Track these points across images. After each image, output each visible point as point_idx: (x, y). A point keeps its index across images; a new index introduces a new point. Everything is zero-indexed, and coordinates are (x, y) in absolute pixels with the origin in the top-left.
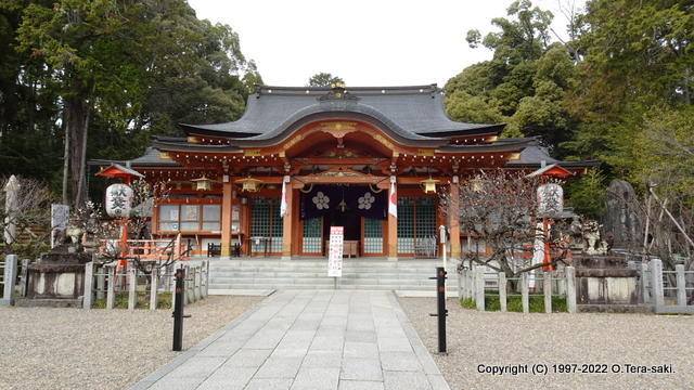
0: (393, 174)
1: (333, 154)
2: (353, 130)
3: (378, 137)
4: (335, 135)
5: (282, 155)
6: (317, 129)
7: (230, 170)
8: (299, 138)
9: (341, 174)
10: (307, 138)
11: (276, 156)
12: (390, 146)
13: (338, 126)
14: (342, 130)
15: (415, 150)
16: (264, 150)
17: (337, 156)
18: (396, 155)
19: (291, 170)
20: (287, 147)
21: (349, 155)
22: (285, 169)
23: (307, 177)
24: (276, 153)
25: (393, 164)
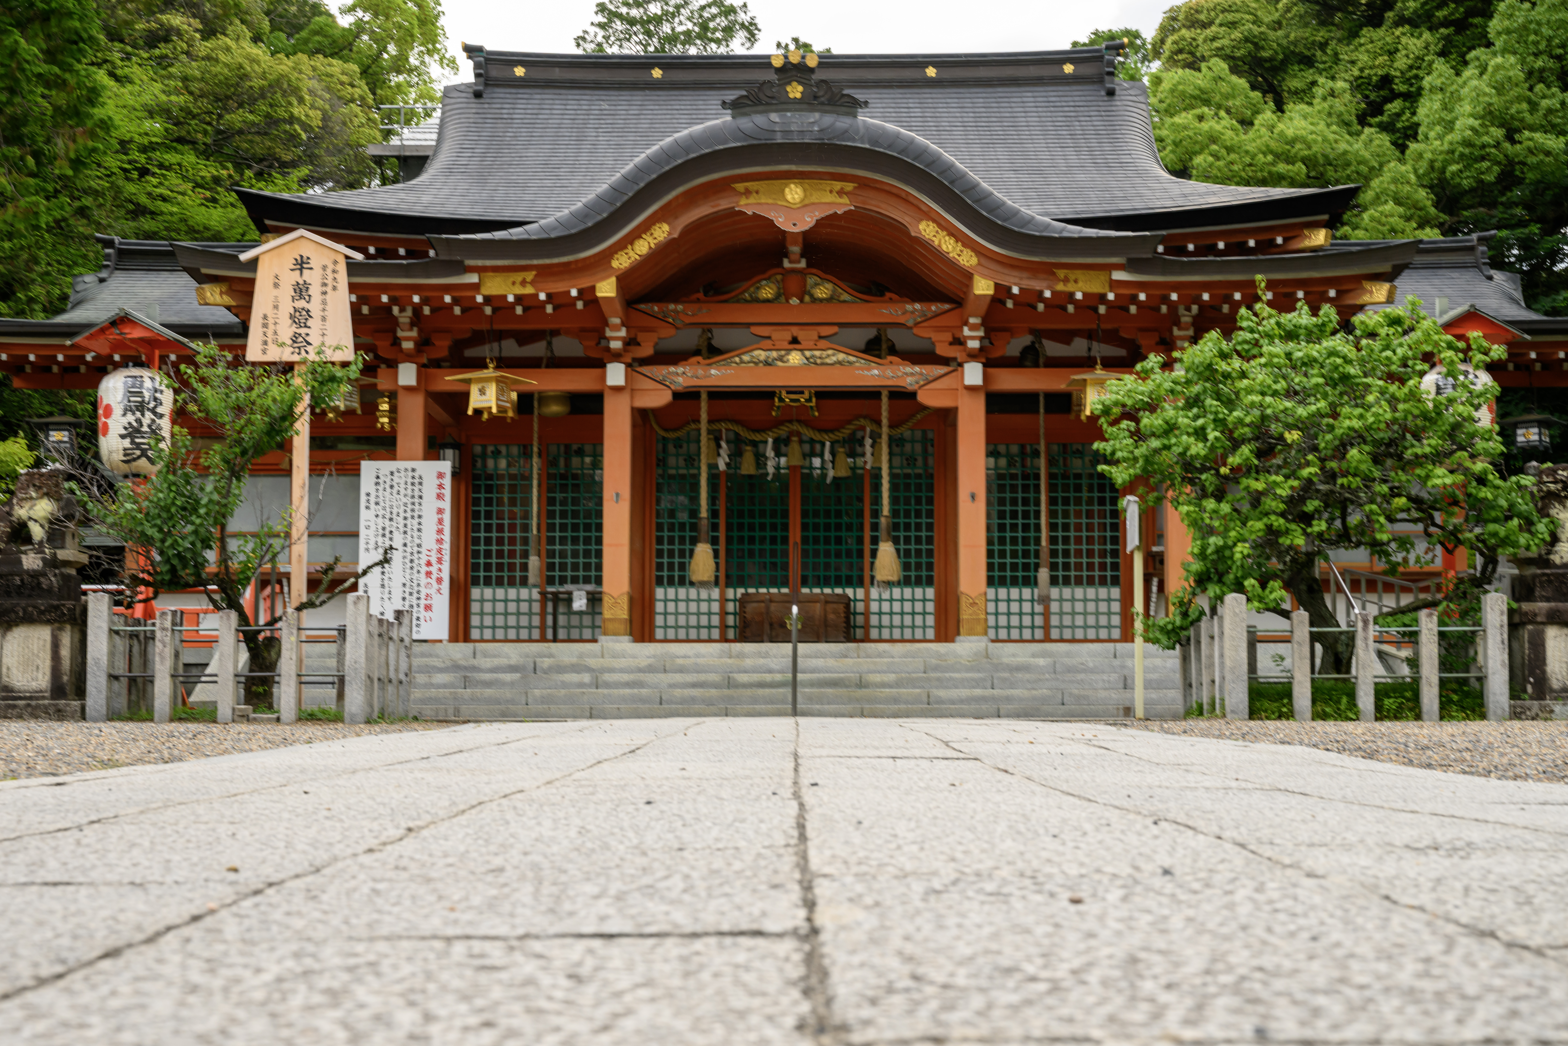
0: (973, 356)
1: (767, 292)
2: (843, 205)
3: (927, 230)
4: (782, 222)
5: (607, 289)
6: (723, 204)
7: (423, 344)
8: (661, 232)
9: (795, 358)
10: (687, 232)
11: (587, 294)
12: (967, 259)
13: (794, 193)
14: (805, 206)
15: (1048, 271)
16: (544, 273)
17: (783, 295)
18: (983, 287)
19: (630, 342)
20: (622, 262)
21: (822, 291)
22: (608, 340)
23: (680, 370)
24: (585, 283)
25: (972, 320)
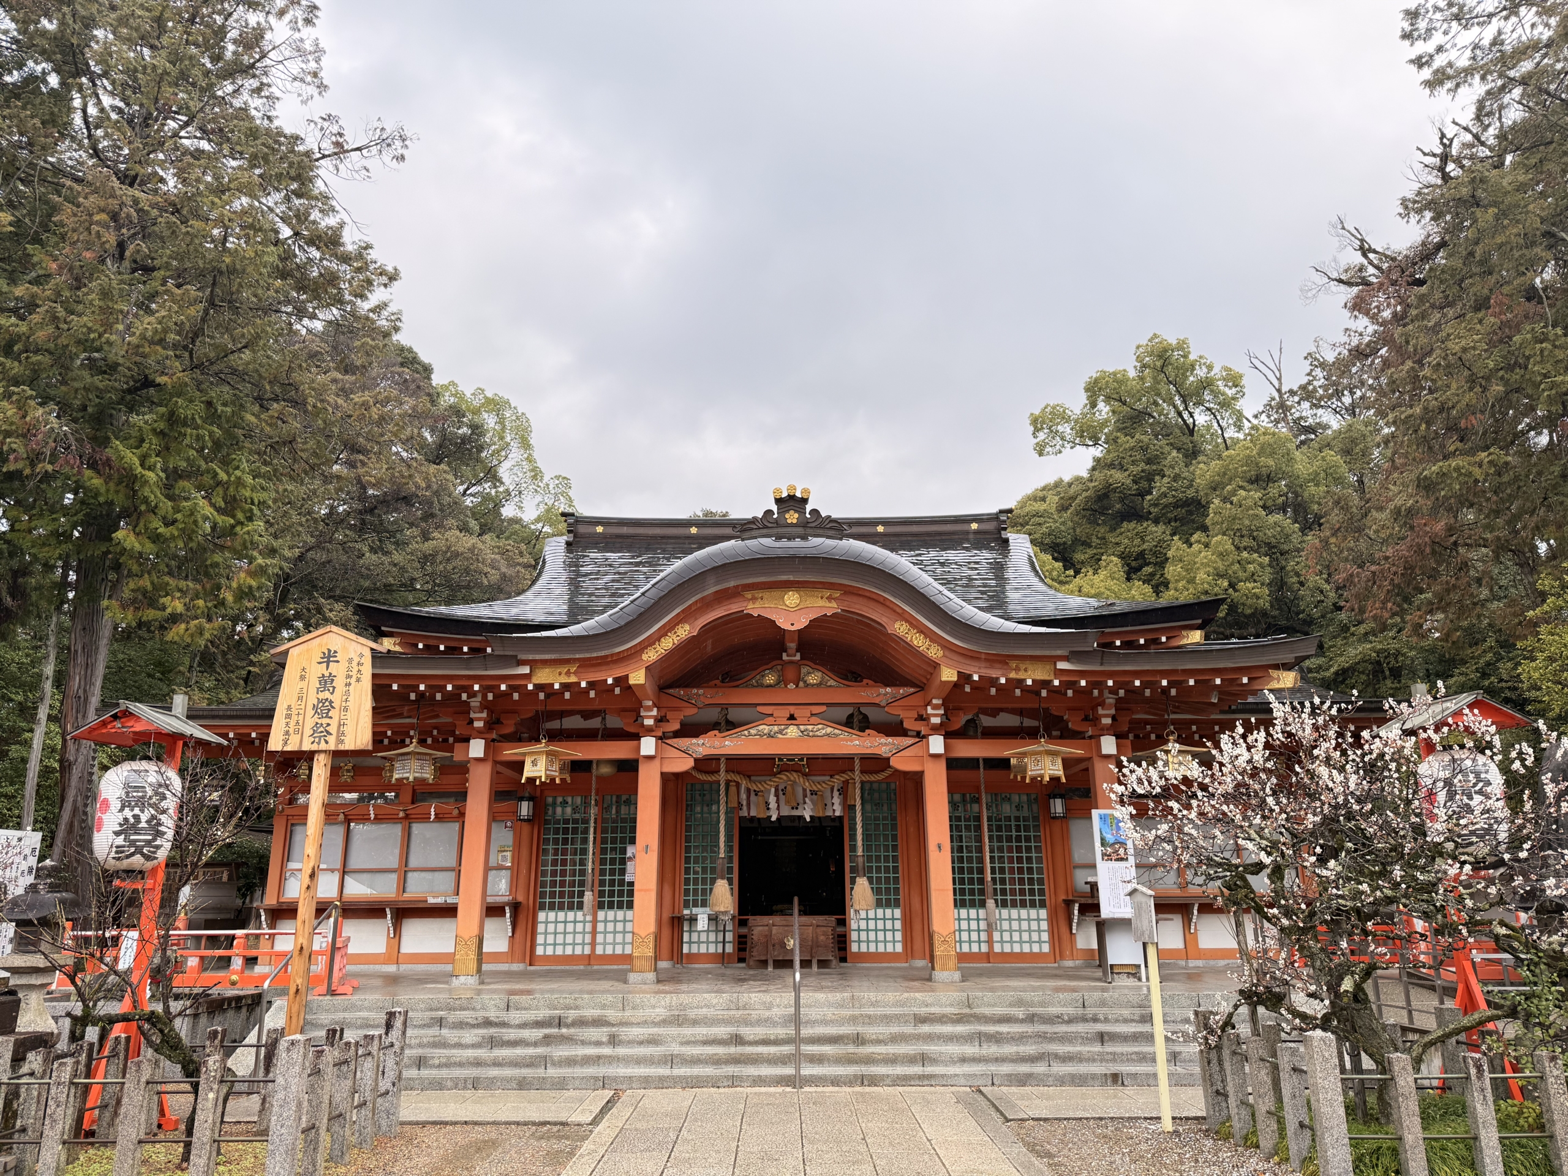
0: (935, 729)
1: (770, 679)
2: (830, 607)
3: (900, 628)
4: (783, 623)
5: (638, 678)
6: (734, 607)
7: (490, 725)
8: (684, 632)
9: (792, 731)
10: (706, 630)
11: (621, 681)
12: (934, 652)
13: (792, 598)
14: (799, 609)
15: (1002, 661)
16: (586, 664)
17: (782, 681)
18: (949, 675)
19: (660, 720)
20: (651, 656)
21: (814, 678)
22: (643, 717)
23: (700, 741)
24: (620, 673)
25: (935, 701)
